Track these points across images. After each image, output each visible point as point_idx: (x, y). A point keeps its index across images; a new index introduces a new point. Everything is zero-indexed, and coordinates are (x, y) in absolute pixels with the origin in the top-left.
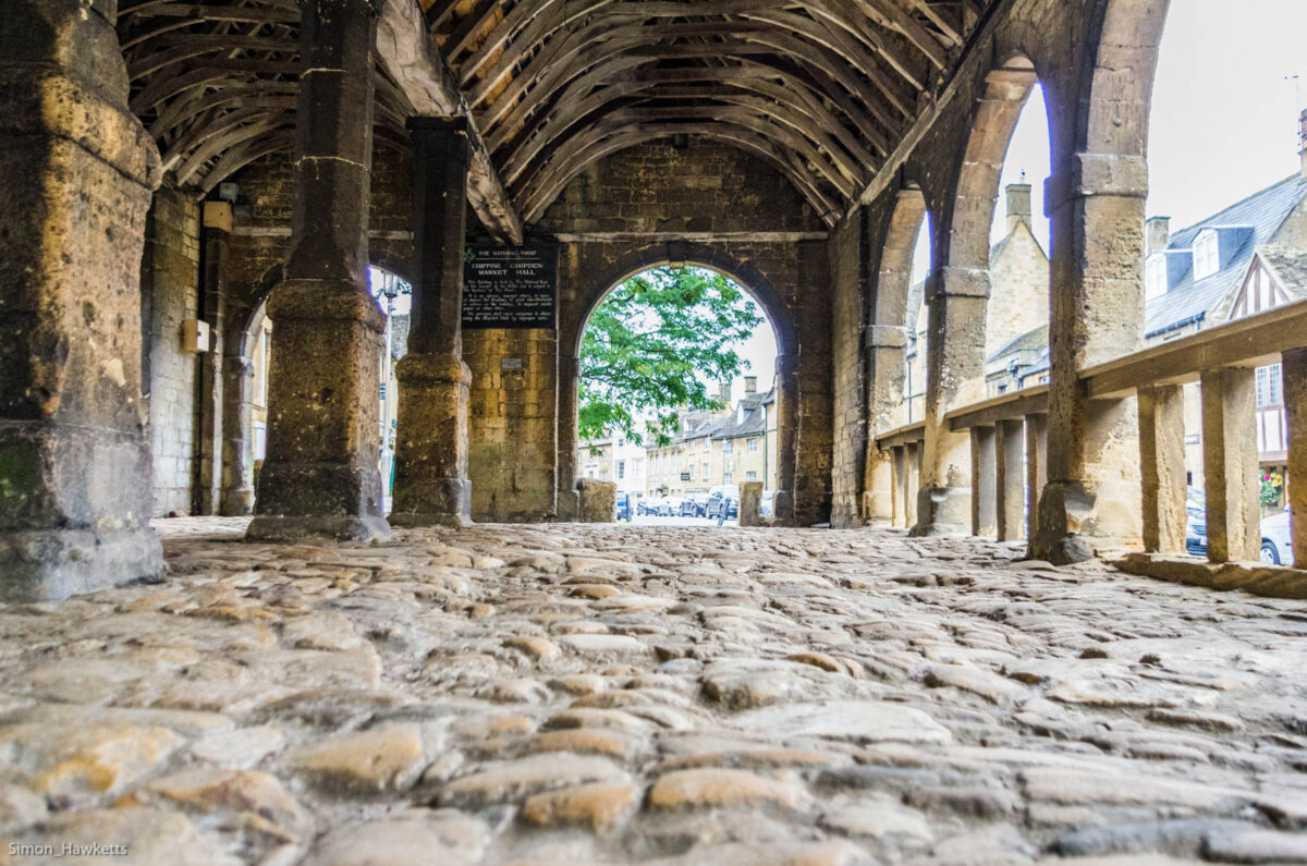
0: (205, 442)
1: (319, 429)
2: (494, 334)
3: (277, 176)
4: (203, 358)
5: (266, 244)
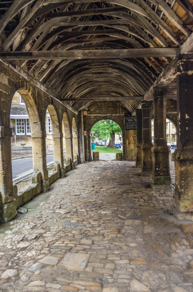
0: (86, 150)
1: (150, 162)
2: (131, 131)
3: (94, 106)
4: (85, 137)
5: (93, 117)
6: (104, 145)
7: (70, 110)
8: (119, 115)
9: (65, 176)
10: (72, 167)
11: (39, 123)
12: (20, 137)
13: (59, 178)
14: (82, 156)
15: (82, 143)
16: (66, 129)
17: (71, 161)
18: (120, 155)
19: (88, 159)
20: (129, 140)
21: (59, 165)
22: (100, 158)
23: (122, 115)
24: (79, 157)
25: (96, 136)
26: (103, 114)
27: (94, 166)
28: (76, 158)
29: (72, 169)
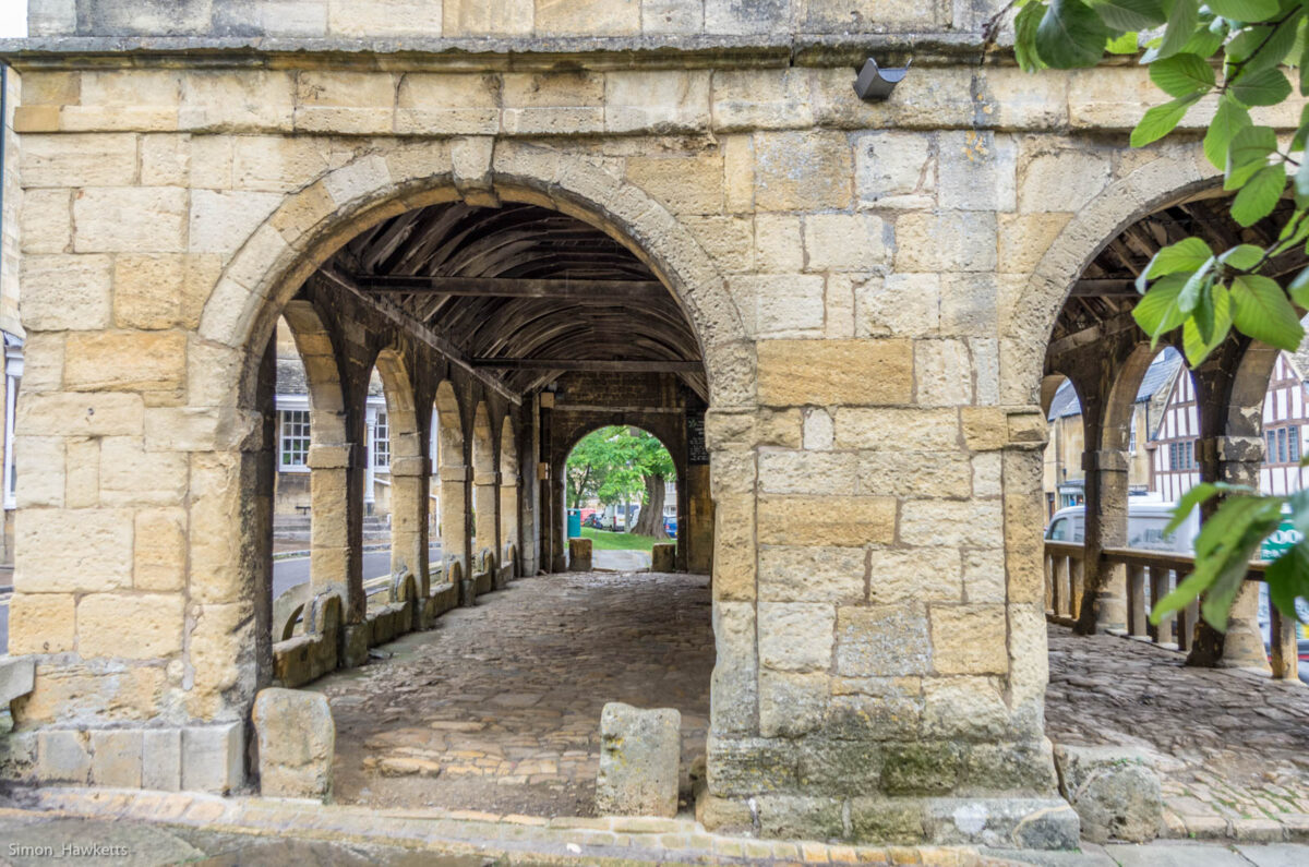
0: (546, 530)
4: (543, 483)
5: (573, 415)
6: (622, 529)
7: (497, 393)
8: (667, 410)
9: (476, 605)
10: (493, 582)
11: (416, 435)
12: (295, 480)
13: (456, 607)
14: (532, 551)
15: (531, 507)
16: (482, 453)
17: (493, 562)
18: (665, 552)
19: (550, 564)
20: (698, 499)
21: (457, 565)
22: (595, 564)
23: (679, 410)
24: (518, 555)
25: (590, 488)
26: (612, 404)
27: (571, 585)
28: (510, 556)
29: (494, 589)
